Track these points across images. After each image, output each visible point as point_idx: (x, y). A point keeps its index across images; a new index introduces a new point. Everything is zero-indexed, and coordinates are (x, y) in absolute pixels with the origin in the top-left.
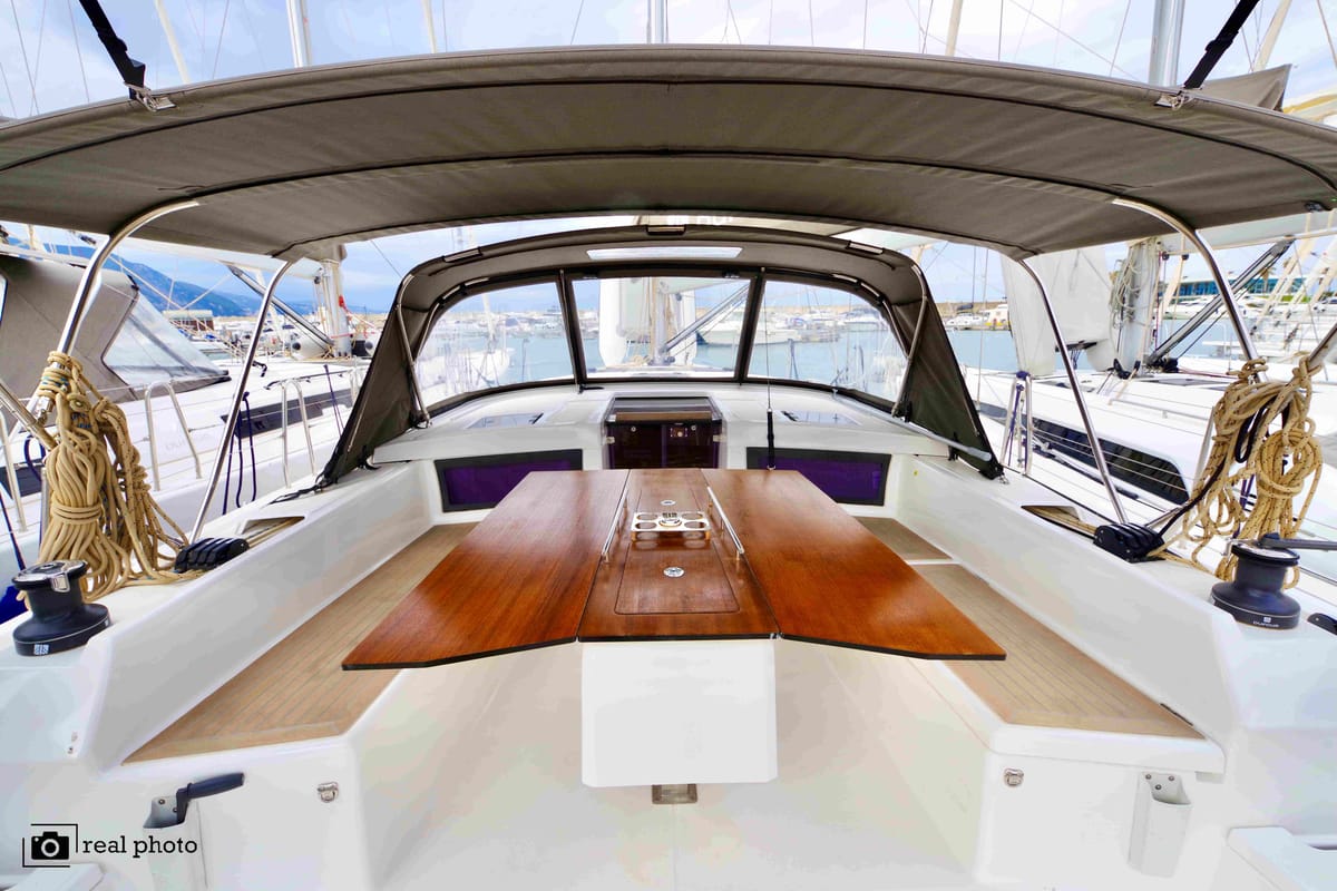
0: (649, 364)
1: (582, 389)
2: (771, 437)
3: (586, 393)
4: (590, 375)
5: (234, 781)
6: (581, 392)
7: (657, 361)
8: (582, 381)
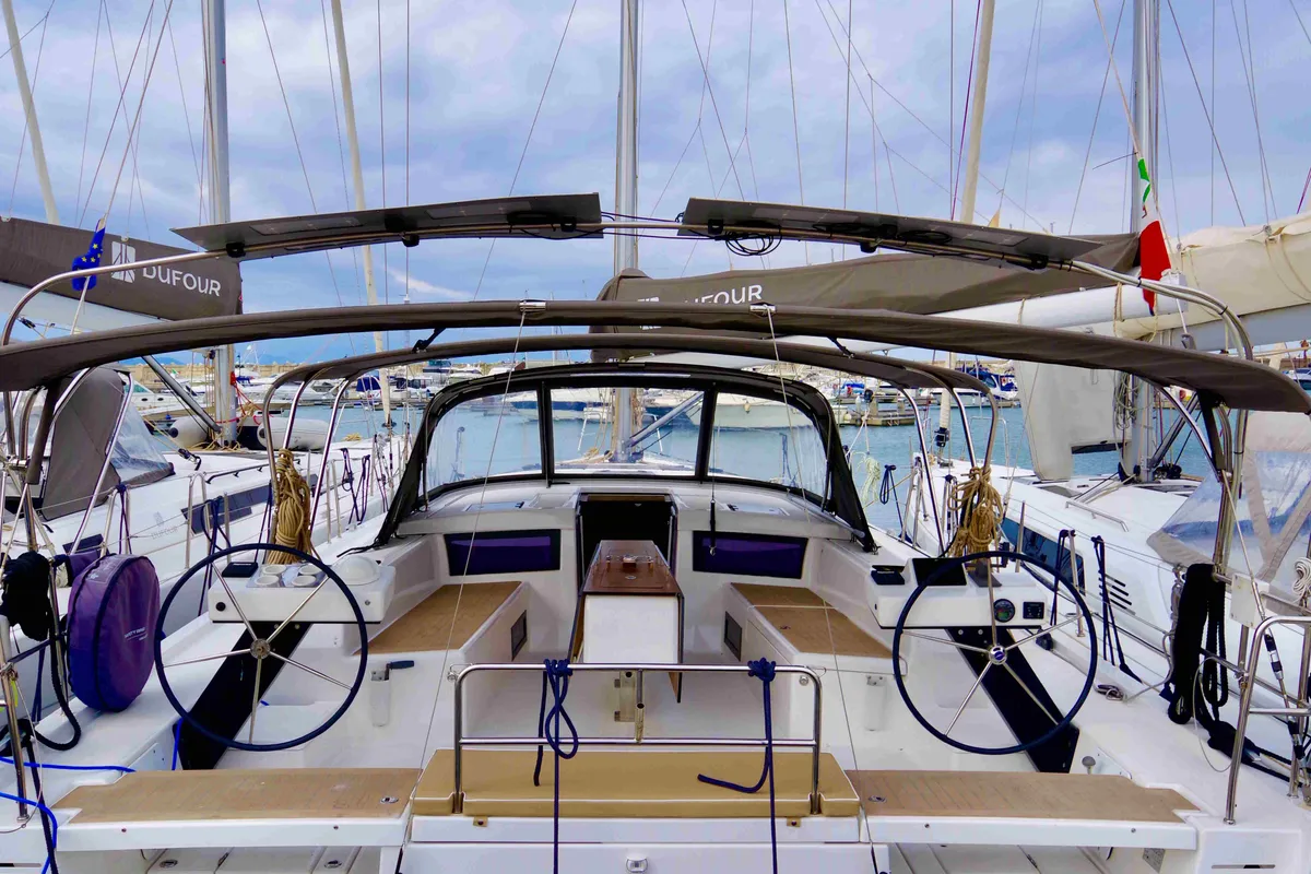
0: (611, 460)
1: (550, 484)
2: (713, 522)
3: (554, 487)
4: (557, 471)
5: (410, 664)
6: (549, 486)
7: (620, 457)
8: (549, 476)
